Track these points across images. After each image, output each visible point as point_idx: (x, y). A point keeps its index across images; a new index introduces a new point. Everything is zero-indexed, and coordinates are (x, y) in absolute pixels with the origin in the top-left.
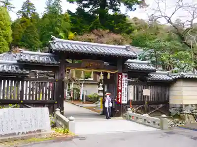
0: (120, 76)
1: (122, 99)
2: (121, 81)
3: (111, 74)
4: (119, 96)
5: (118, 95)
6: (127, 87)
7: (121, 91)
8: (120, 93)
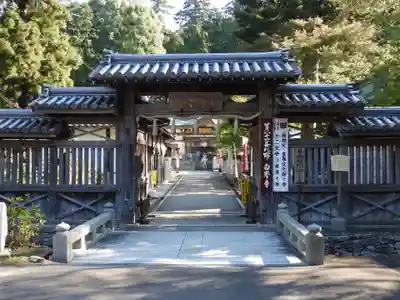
0: (267, 125)
1: (275, 181)
2: (271, 136)
3: (240, 121)
4: (266, 174)
5: (263, 171)
6: (286, 151)
7: (270, 161)
8: (267, 167)
